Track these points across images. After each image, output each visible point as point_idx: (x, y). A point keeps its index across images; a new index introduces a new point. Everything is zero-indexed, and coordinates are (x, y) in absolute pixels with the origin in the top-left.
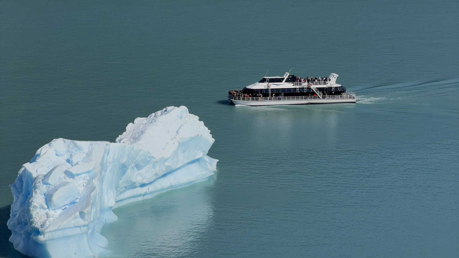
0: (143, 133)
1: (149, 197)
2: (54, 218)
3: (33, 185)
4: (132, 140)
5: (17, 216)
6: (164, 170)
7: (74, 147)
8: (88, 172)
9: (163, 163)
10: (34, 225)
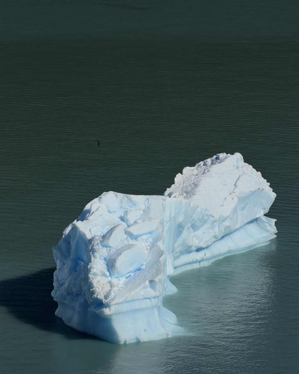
0: (197, 185)
1: (206, 264)
2: (119, 288)
3: (90, 248)
4: (185, 194)
5: (66, 285)
6: (223, 231)
7: (128, 202)
8: (150, 233)
9: (222, 223)
10: (95, 296)
